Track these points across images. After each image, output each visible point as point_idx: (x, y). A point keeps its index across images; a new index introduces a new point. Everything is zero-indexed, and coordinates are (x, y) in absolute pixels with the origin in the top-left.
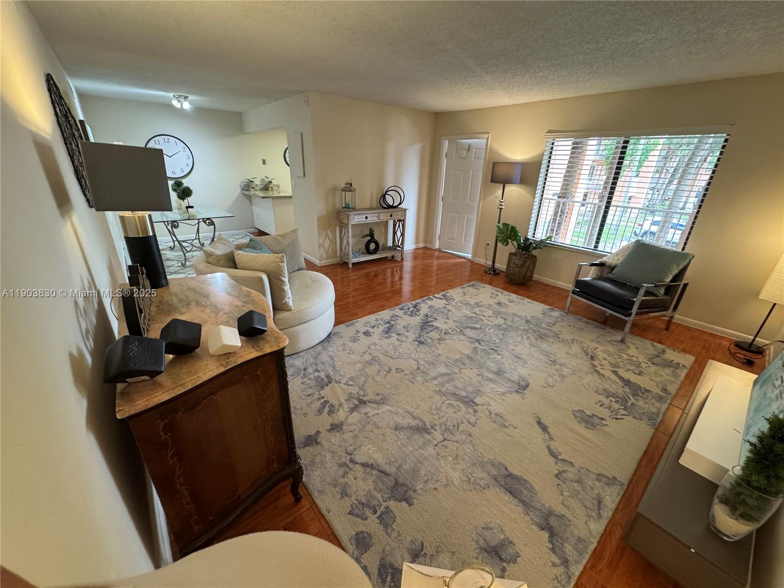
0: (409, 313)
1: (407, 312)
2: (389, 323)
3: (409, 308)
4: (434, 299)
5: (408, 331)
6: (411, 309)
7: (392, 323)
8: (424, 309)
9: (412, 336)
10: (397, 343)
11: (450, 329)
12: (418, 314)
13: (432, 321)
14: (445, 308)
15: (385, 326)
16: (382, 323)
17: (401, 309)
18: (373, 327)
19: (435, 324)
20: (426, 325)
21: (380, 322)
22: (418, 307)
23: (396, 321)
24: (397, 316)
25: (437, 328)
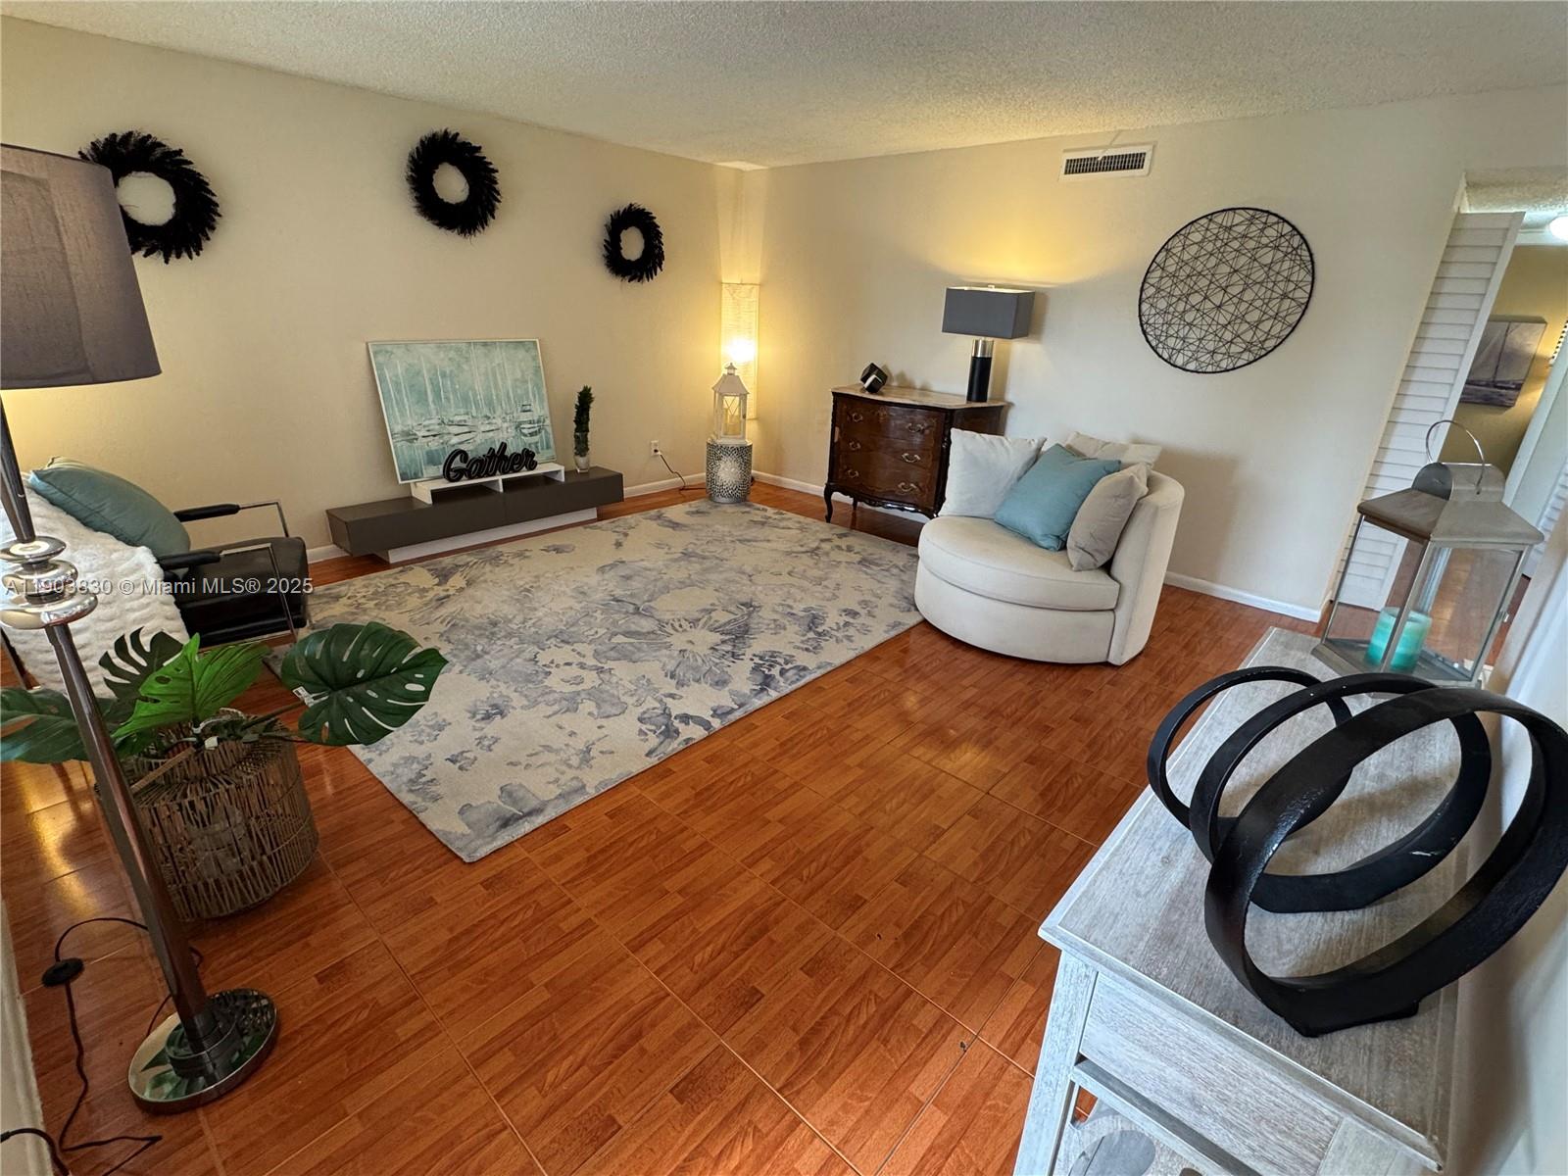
0: (781, 661)
1: (787, 663)
2: (819, 634)
3: (782, 672)
4: (707, 715)
5: (775, 620)
6: (775, 672)
7: (811, 635)
8: (742, 678)
9: (766, 614)
10: (790, 602)
11: (685, 631)
12: (757, 660)
13: (724, 642)
14: (681, 684)
15: (824, 627)
16: (833, 633)
17: (805, 669)
18: (847, 624)
19: (717, 637)
20: (739, 634)
21: (839, 635)
22: (759, 678)
23: (805, 638)
24: (807, 650)
25: (715, 630)
